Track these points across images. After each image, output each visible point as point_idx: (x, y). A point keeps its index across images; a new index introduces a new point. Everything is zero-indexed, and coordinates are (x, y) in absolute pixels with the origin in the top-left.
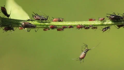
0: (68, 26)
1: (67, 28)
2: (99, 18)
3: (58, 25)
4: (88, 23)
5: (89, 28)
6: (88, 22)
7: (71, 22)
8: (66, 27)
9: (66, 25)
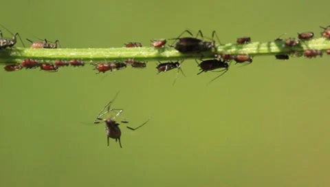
0: (70, 59)
1: (67, 65)
2: (152, 42)
3: (44, 56)
4: (123, 53)
5: (123, 65)
6: (121, 51)
7: (78, 49)
8: (66, 62)
9: (64, 57)
